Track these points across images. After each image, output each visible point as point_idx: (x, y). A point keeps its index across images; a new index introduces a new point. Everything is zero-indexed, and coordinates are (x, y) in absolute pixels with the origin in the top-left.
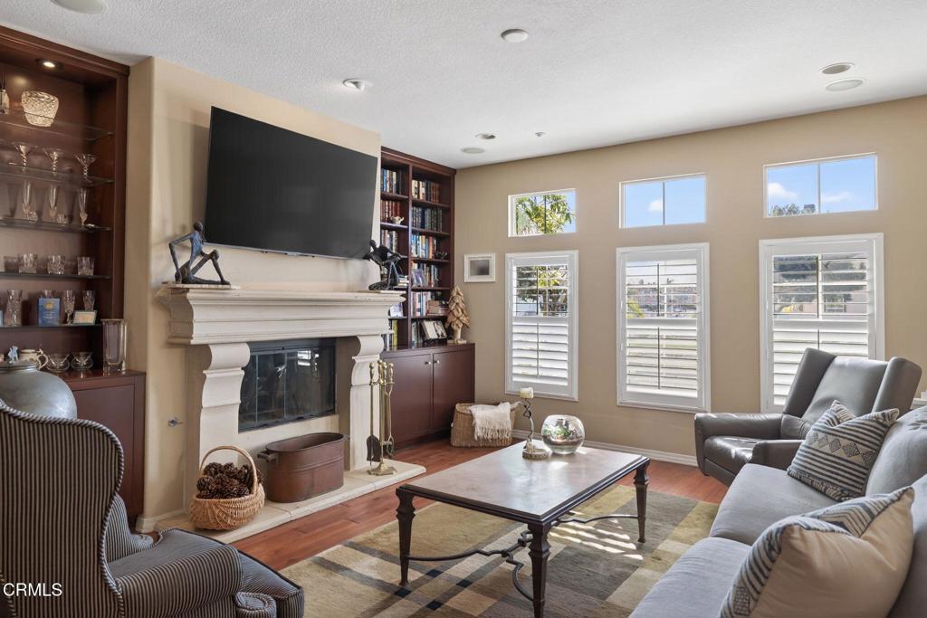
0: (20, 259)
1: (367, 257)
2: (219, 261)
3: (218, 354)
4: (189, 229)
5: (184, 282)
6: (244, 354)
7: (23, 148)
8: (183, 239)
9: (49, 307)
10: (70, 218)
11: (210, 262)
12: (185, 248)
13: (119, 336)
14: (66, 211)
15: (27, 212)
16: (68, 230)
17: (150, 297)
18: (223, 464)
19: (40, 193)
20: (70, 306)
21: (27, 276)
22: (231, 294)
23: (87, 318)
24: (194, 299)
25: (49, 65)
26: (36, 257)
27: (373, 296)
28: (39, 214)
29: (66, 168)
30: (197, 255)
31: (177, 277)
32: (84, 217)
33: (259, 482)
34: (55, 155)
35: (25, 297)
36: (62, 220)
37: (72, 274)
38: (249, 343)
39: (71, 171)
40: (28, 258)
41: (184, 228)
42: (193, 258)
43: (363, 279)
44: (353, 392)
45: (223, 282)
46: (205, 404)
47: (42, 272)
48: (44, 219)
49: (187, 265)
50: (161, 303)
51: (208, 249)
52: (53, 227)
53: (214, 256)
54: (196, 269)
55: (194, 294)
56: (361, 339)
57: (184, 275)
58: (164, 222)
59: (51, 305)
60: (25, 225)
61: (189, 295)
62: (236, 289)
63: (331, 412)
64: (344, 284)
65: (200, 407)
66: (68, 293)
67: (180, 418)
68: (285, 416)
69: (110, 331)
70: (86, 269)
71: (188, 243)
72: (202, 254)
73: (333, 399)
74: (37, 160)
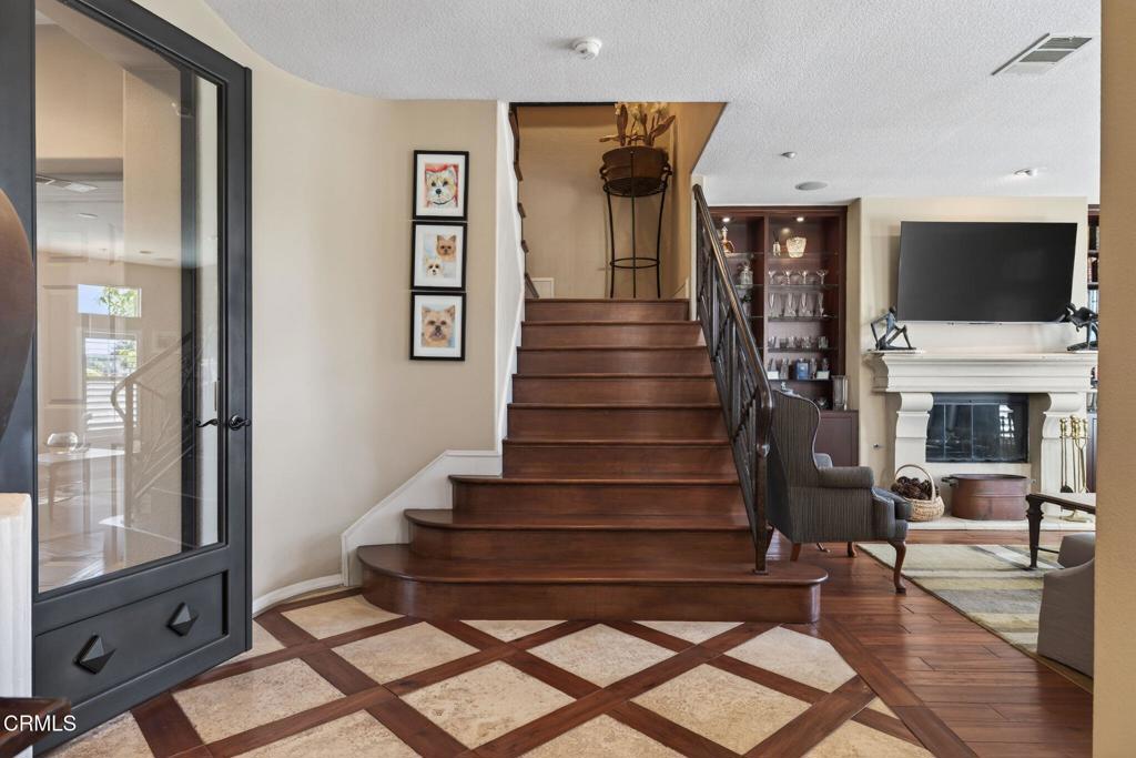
0: (787, 340)
1: (1066, 320)
2: (908, 333)
3: (906, 400)
4: (887, 312)
5: (881, 349)
6: (929, 401)
7: (788, 273)
8: (882, 319)
9: (803, 368)
10: (814, 312)
11: (902, 334)
12: (883, 325)
13: (842, 388)
14: (811, 308)
15: (790, 312)
16: (812, 320)
17: (861, 361)
18: (911, 478)
19: (798, 298)
20: (814, 368)
21: (791, 350)
22: (916, 357)
23: (823, 375)
24: (888, 360)
25: (800, 219)
26: (795, 339)
27: (1069, 356)
28: (797, 311)
29: (812, 279)
30: (892, 329)
31: (877, 346)
32: (822, 310)
33: (937, 494)
34: (805, 273)
35: (790, 363)
36: (809, 314)
37: (815, 348)
38: (933, 394)
39: (814, 282)
40: (791, 339)
41: (883, 311)
42: (888, 332)
43: (1063, 341)
44: (1044, 445)
45: (910, 348)
46: (898, 435)
47: (799, 348)
48: (800, 314)
49: (884, 337)
50: (867, 364)
51: (900, 325)
52: (804, 320)
53: (904, 330)
54: (890, 341)
55: (887, 357)
56: (1051, 396)
57: (882, 345)
58: (870, 309)
59: (803, 367)
60: (789, 320)
61: (883, 358)
62: (920, 353)
63: (1024, 461)
64: (1039, 347)
65: (895, 437)
66: (813, 360)
67: (881, 442)
68: (973, 457)
69: (837, 384)
70: (823, 344)
71: (885, 321)
72: (896, 328)
73: (1024, 448)
74: (795, 278)
